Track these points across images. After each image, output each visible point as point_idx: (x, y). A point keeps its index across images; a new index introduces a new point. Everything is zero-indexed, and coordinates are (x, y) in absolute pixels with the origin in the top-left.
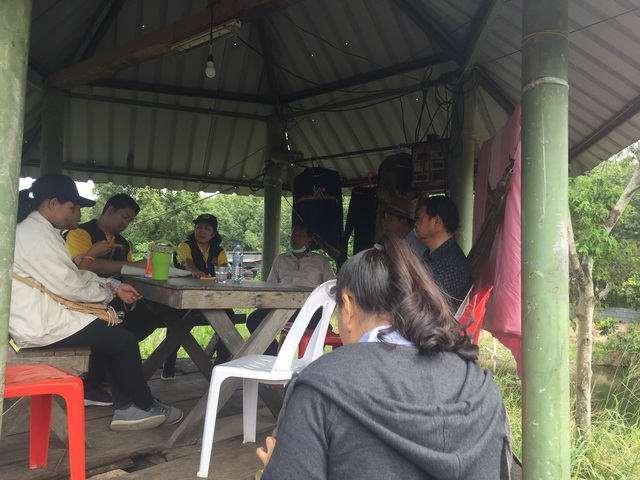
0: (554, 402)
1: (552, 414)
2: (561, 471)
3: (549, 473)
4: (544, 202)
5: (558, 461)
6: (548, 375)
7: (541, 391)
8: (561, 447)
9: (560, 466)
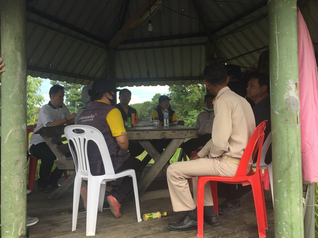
0: (287, 188)
1: (285, 195)
2: (292, 229)
3: (285, 230)
4: (278, 70)
5: (290, 223)
6: (282, 173)
7: (279, 182)
8: (292, 215)
9: (291, 226)
